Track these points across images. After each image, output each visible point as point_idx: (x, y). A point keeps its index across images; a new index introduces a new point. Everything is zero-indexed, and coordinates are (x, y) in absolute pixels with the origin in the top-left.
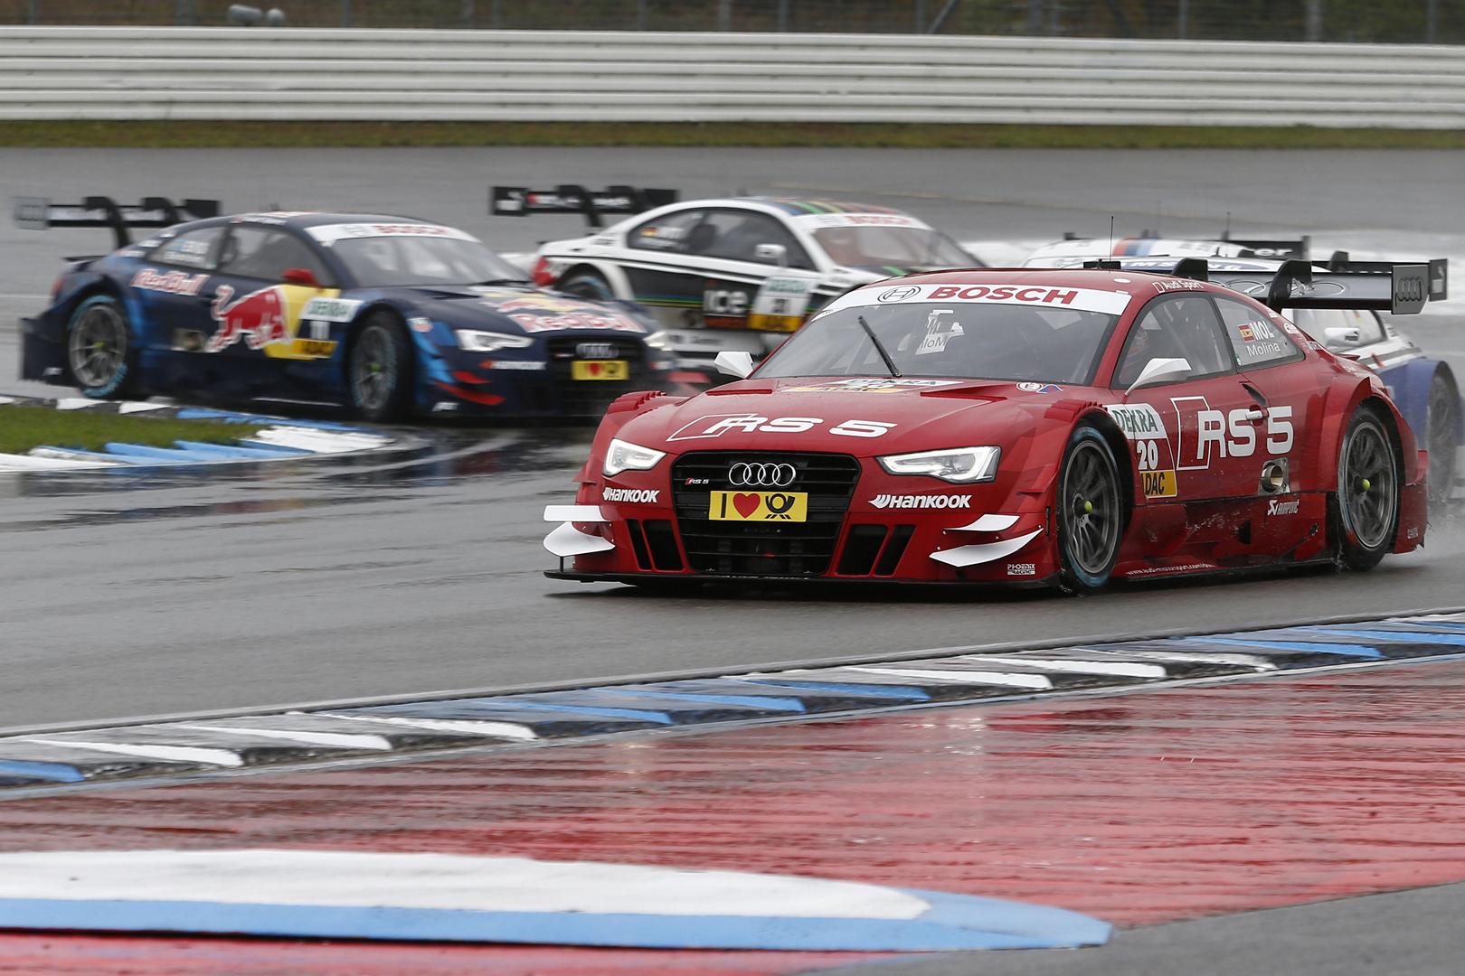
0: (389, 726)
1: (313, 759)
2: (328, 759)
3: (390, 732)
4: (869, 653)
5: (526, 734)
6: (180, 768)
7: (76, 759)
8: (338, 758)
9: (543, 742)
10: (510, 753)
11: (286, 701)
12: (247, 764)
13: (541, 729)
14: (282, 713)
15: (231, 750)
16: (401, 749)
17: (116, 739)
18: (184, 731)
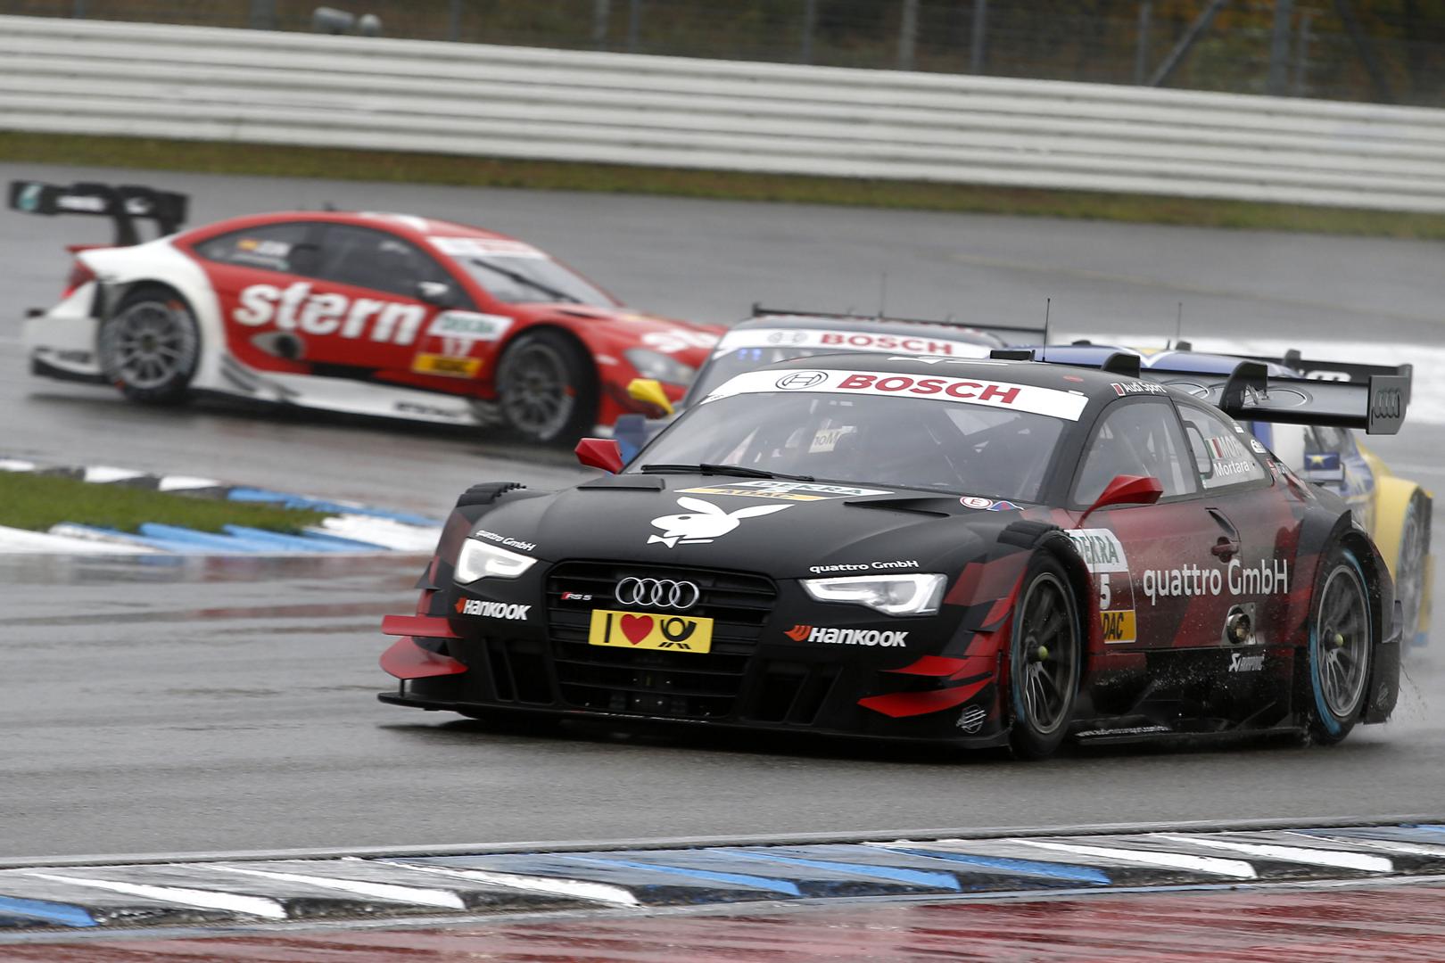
0: (463, 880)
1: (372, 915)
2: (389, 916)
3: (464, 888)
4: (1040, 824)
5: (627, 898)
6: (211, 918)
7: (88, 899)
8: (399, 915)
9: (647, 910)
10: (603, 920)
11: (342, 845)
12: (291, 917)
13: (645, 894)
14: (336, 858)
15: (274, 899)
16: (475, 909)
17: (137, 879)
18: (218, 873)
